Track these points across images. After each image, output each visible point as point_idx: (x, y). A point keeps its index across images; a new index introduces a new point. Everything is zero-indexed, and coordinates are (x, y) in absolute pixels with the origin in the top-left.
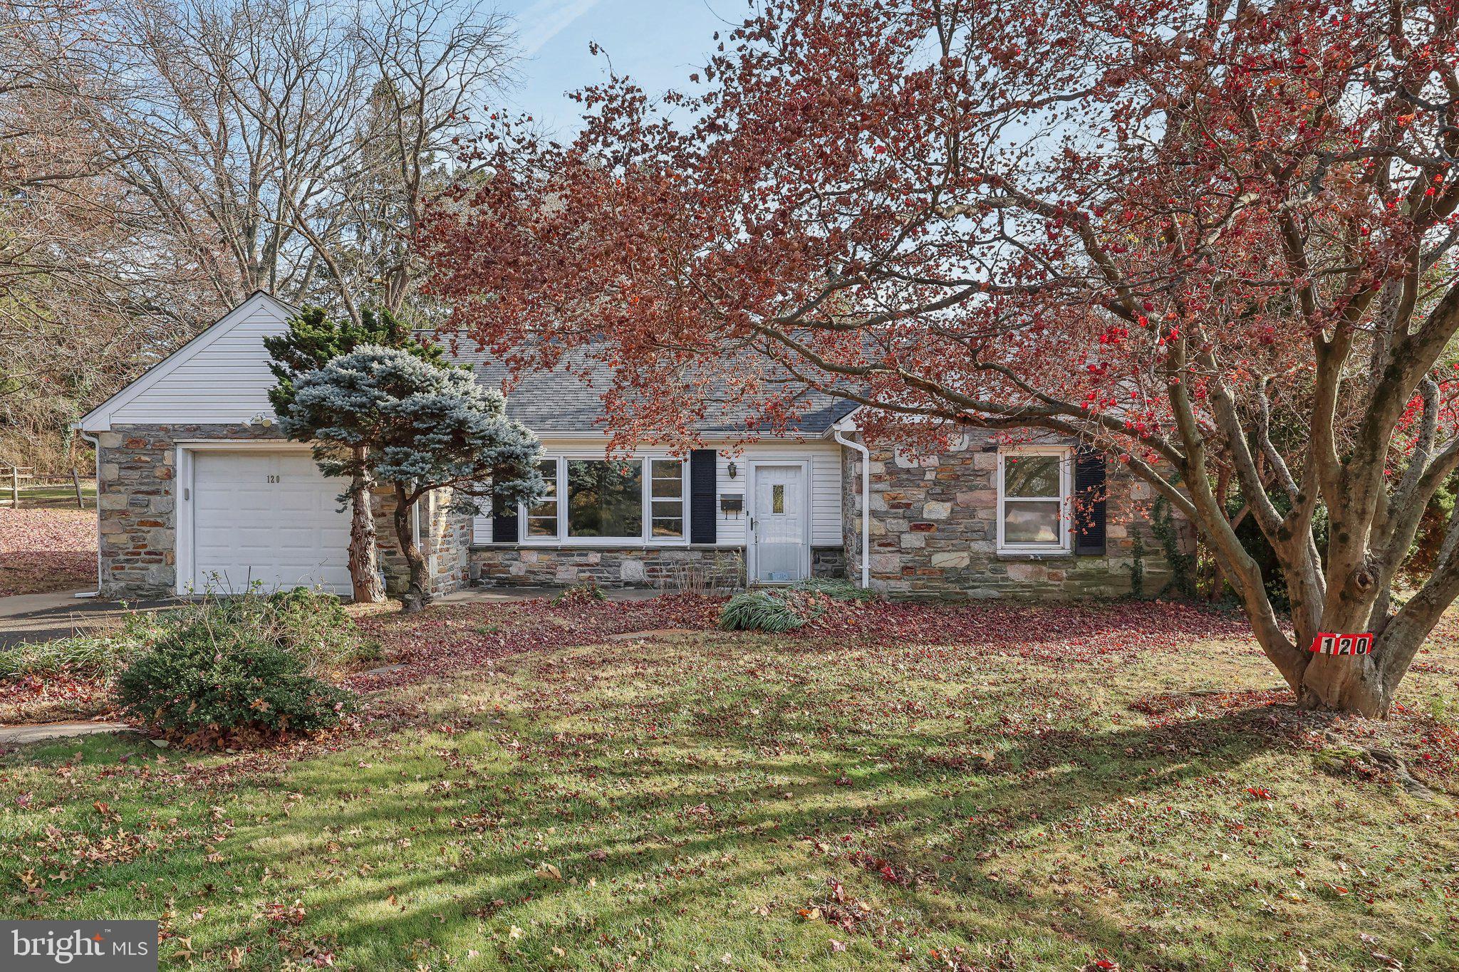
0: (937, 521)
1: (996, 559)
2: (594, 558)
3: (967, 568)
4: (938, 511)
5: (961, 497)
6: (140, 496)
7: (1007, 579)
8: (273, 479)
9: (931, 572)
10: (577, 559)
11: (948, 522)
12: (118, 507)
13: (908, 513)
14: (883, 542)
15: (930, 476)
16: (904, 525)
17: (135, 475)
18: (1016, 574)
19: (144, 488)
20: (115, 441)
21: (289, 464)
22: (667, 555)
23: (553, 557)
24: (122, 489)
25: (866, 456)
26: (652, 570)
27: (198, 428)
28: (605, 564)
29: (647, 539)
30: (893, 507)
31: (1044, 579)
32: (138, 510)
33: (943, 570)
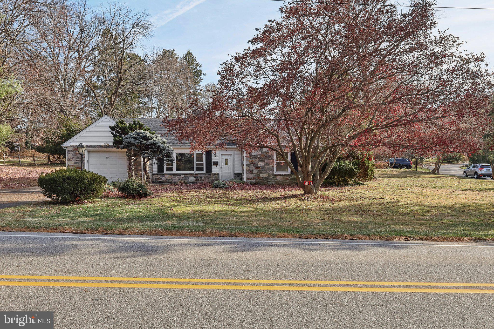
0: (261, 167)
1: (274, 175)
2: (182, 176)
3: (268, 177)
4: (261, 164)
5: (266, 161)
6: (77, 162)
7: (276, 179)
8: (108, 158)
9: (260, 178)
10: (178, 177)
11: (263, 167)
12: (72, 164)
13: (254, 165)
14: (249, 171)
15: (259, 157)
16: (254, 168)
17: (76, 157)
18: (278, 178)
19: (78, 160)
20: (71, 149)
21: (111, 154)
22: (200, 175)
23: (173, 176)
24: (72, 160)
25: (245, 152)
26: (197, 179)
27: (91, 146)
28: (185, 178)
29: (195, 172)
30: (251, 163)
31: (285, 179)
32: (76, 165)
33: (262, 178)
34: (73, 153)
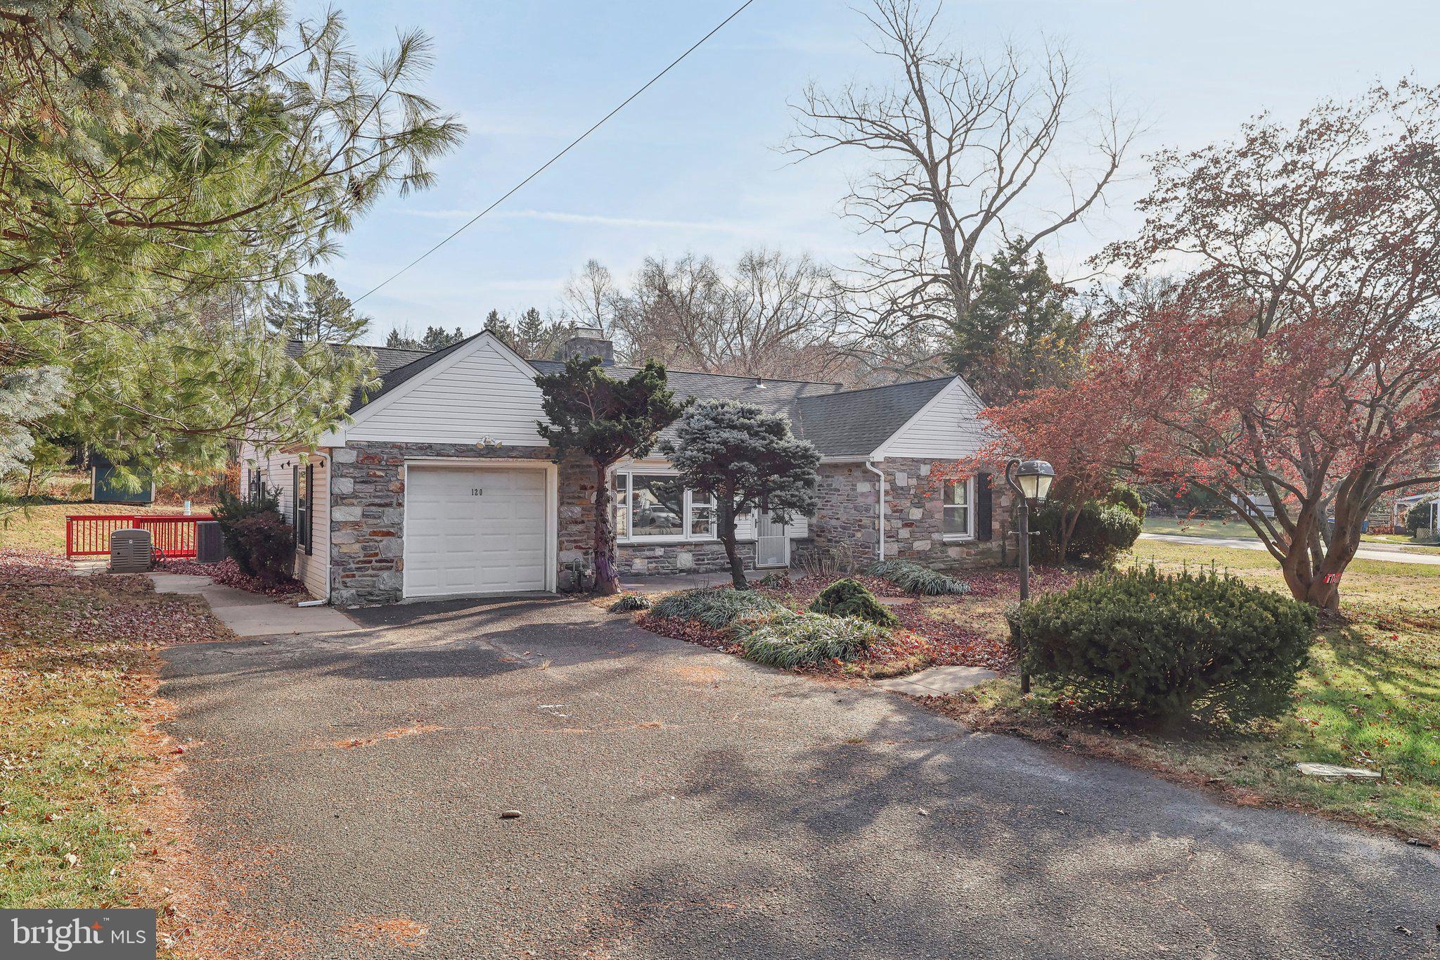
0: (915, 520)
1: (944, 544)
2: (659, 552)
3: (930, 550)
4: (916, 514)
5: (928, 505)
6: (373, 508)
7: (947, 557)
8: (477, 492)
9: (913, 554)
10: (648, 553)
11: (921, 521)
12: (352, 519)
13: (902, 516)
14: (891, 535)
15: (912, 492)
16: (900, 524)
17: (370, 488)
18: (953, 552)
19: (377, 501)
20: (350, 457)
21: (490, 480)
22: (707, 548)
23: (630, 552)
24: (355, 501)
25: (882, 478)
26: (698, 560)
27: (430, 446)
28: (666, 556)
30: (894, 512)
31: (965, 556)
32: (371, 521)
33: (918, 552)
34: (357, 473)
